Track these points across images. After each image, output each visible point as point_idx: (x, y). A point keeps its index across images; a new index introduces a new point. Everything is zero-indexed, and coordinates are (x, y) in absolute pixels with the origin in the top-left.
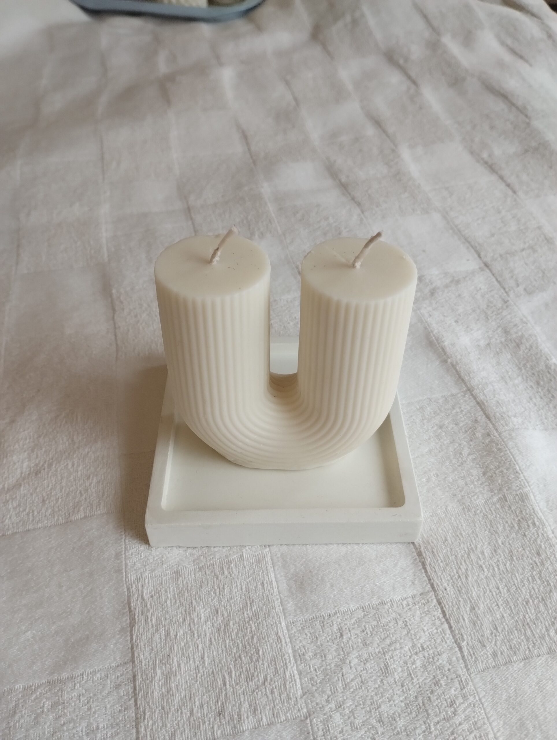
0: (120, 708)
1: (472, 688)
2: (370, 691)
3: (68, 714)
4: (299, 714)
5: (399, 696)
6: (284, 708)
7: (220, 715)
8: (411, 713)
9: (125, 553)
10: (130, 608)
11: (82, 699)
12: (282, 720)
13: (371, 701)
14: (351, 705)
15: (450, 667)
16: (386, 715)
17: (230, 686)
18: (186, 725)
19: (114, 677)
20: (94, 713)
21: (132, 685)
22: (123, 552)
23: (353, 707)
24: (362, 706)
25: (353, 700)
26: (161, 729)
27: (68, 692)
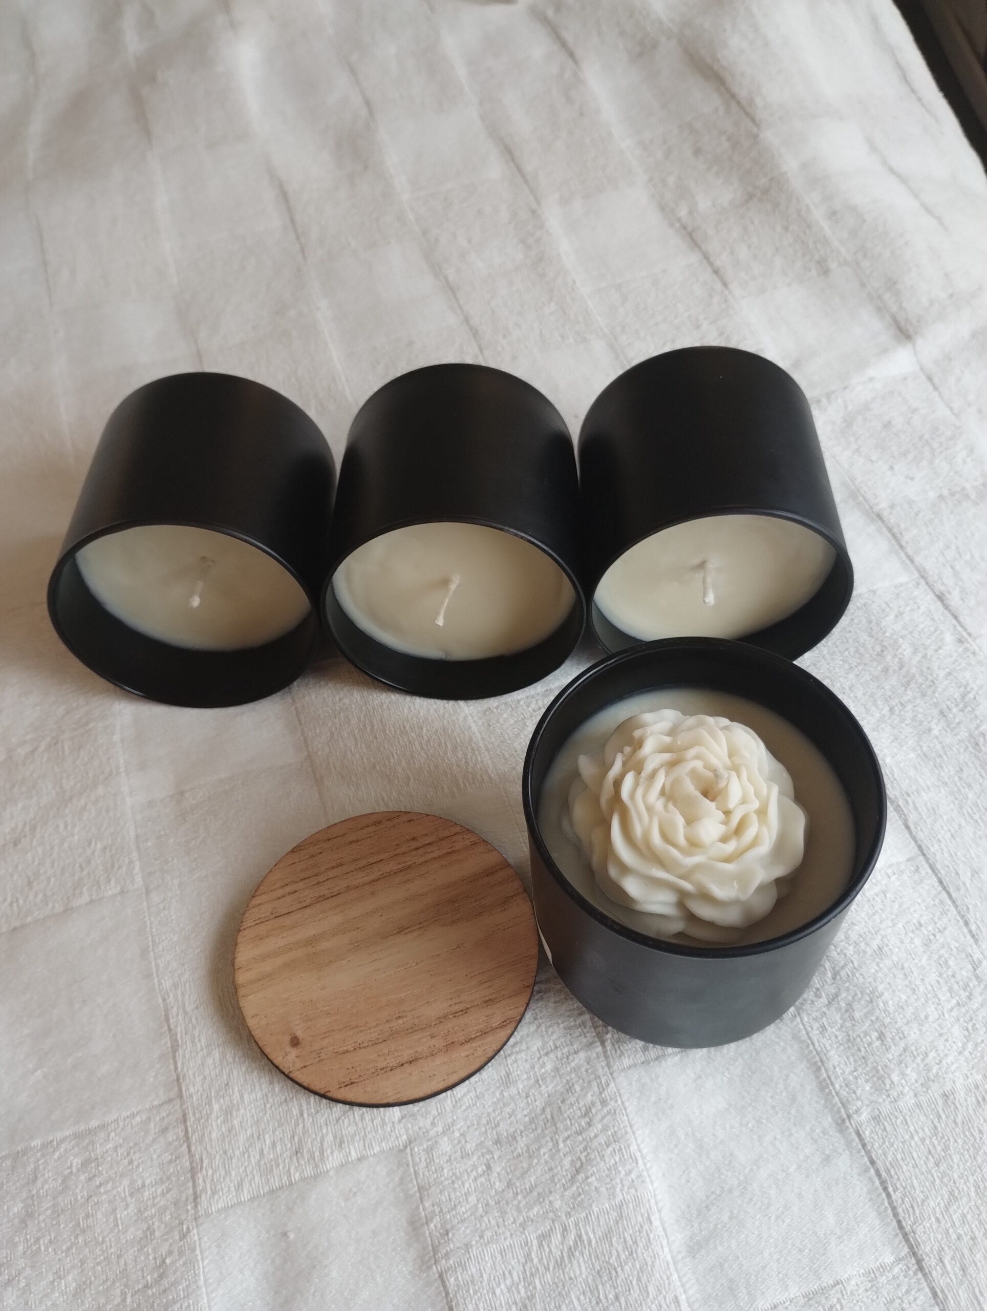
0: (170, 1157)
1: (615, 1089)
2: (487, 1107)
3: (104, 1172)
4: (397, 1142)
5: (523, 1110)
6: (378, 1136)
7: (297, 1153)
8: (536, 1128)
9: (153, 950)
10: (169, 1026)
11: (120, 1151)
12: (376, 1152)
13: (488, 1119)
14: (462, 1126)
15: (588, 1067)
16: (505, 1134)
17: (308, 1115)
18: (255, 1171)
19: (158, 1118)
20: (138, 1167)
21: (183, 1127)
22: (151, 949)
23: (465, 1128)
24: (476, 1127)
25: (465, 1120)
26: (224, 1178)
27: (101, 1145)
